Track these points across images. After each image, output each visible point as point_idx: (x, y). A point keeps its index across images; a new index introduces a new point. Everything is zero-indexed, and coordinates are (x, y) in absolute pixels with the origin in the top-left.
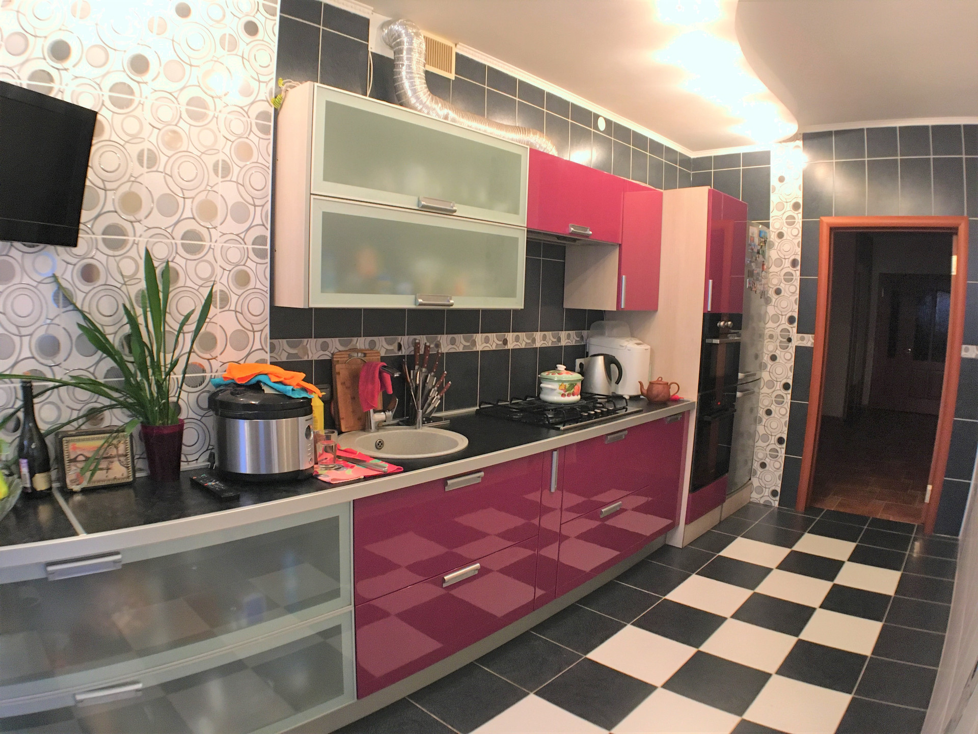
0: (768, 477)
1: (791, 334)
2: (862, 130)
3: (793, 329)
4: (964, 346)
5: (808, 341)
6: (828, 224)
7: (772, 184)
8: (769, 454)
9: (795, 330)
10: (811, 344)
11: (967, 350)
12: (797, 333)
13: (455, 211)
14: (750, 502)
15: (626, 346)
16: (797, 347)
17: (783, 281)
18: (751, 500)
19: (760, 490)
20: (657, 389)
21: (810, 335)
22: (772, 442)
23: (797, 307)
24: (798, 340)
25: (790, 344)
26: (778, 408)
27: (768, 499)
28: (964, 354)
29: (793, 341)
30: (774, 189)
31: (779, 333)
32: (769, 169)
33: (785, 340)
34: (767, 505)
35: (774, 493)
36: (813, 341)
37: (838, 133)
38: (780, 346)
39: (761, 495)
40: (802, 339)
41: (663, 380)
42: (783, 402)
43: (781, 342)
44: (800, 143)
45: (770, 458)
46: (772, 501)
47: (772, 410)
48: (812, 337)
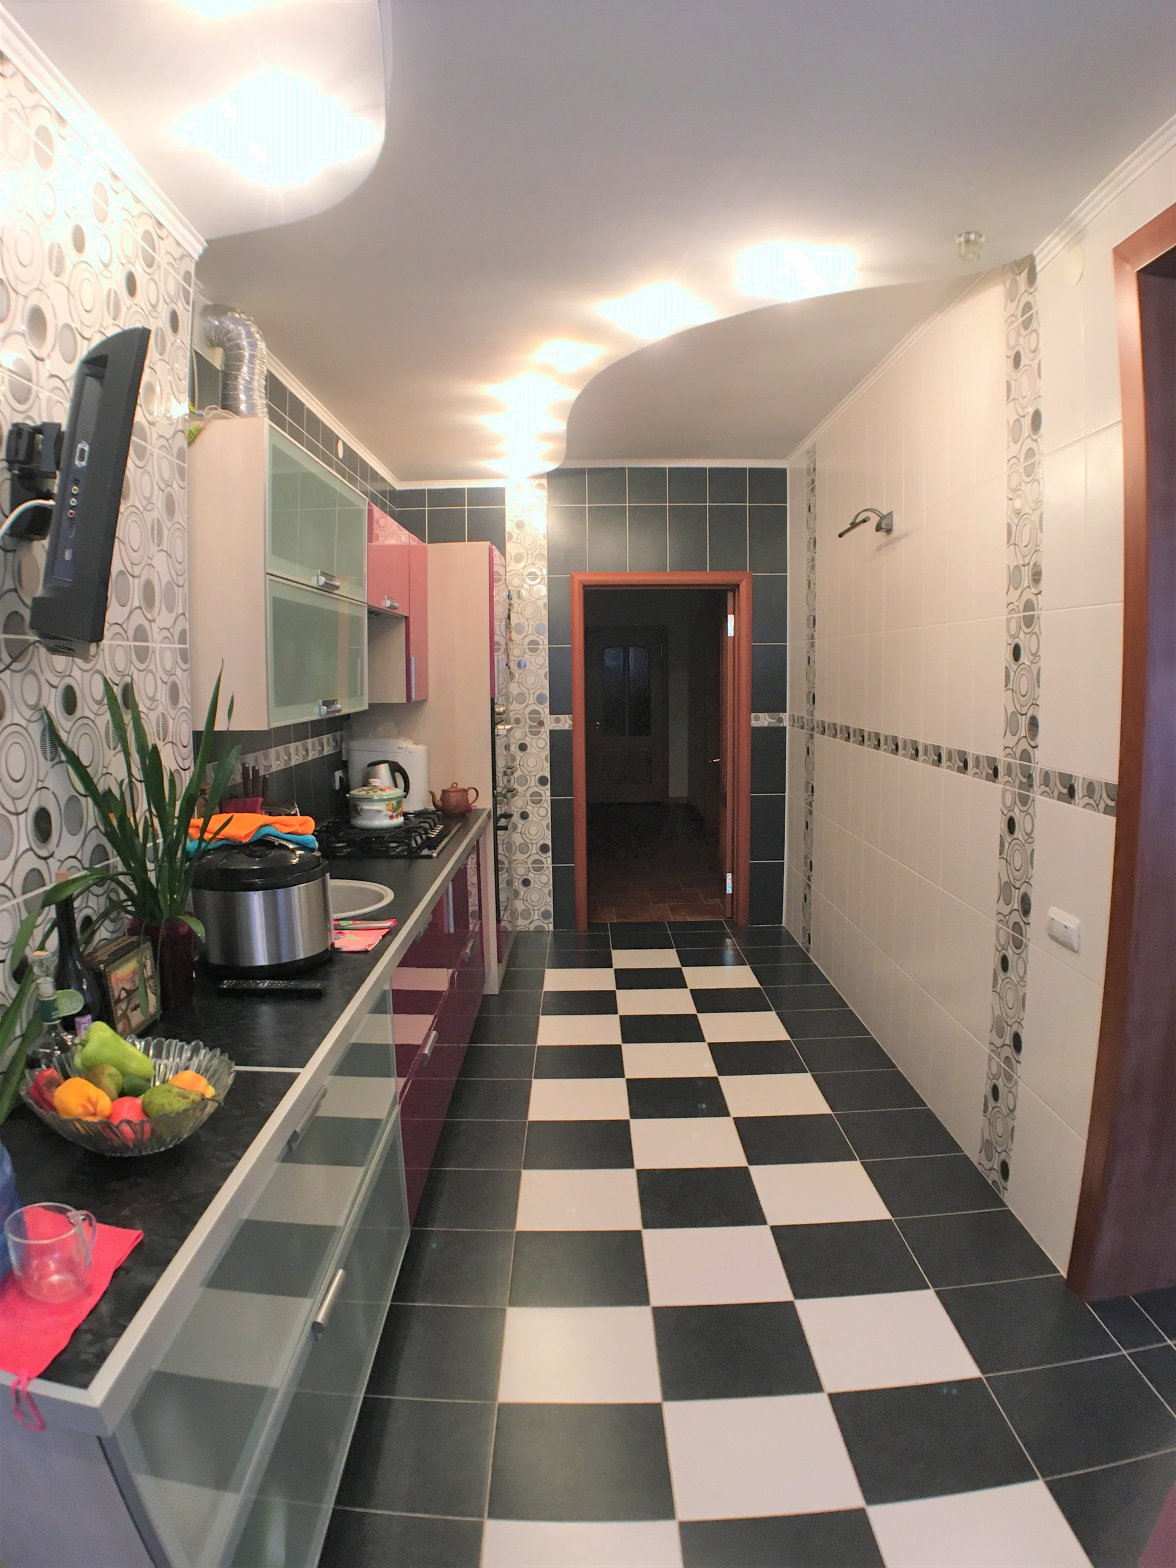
0: (535, 897)
1: (542, 716)
2: (624, 469)
3: (544, 710)
4: (753, 715)
5: (565, 723)
6: (580, 581)
7: (508, 529)
8: (533, 867)
9: (547, 711)
10: (569, 727)
11: (757, 719)
12: (551, 714)
13: (337, 588)
14: (519, 932)
15: (406, 748)
16: (551, 732)
17: (527, 651)
18: (518, 929)
19: (526, 914)
20: (454, 798)
21: (567, 716)
22: (534, 852)
23: (547, 682)
24: (552, 723)
25: (542, 730)
26: (535, 810)
27: (539, 923)
28: (754, 723)
29: (545, 724)
30: (511, 537)
31: (527, 716)
32: (504, 509)
33: (535, 724)
34: (539, 931)
35: (545, 915)
36: (571, 723)
37: (592, 471)
38: (530, 731)
39: (530, 921)
40: (558, 721)
41: (458, 786)
42: (541, 800)
43: (530, 727)
44: (545, 482)
45: (534, 872)
46: (545, 925)
47: (529, 812)
48: (569, 717)
